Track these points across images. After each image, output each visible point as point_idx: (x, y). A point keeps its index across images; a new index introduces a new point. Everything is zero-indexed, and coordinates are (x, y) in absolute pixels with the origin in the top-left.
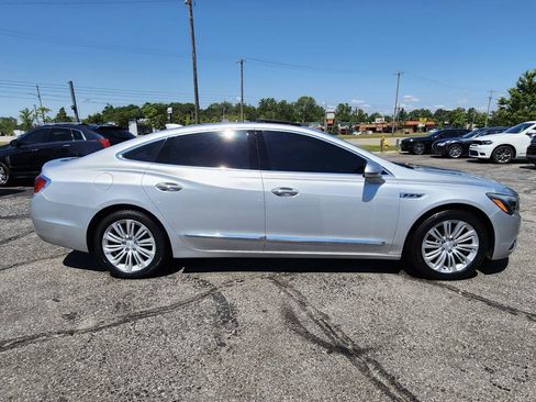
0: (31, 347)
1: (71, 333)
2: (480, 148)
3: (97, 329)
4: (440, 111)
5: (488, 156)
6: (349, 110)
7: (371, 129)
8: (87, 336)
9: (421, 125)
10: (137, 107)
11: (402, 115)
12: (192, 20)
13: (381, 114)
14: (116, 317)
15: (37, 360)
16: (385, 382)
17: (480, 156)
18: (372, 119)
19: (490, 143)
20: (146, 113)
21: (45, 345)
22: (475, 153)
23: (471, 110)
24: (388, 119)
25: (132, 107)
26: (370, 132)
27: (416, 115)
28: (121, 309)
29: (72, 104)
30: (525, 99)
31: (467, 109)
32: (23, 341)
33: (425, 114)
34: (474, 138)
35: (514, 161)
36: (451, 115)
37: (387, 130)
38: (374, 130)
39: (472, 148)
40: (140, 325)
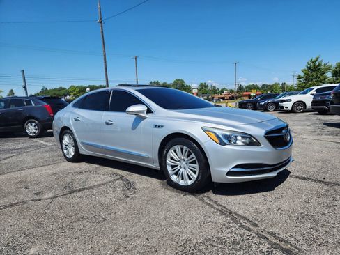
0: (17, 207)
1: (40, 200)
2: (284, 104)
3: (54, 197)
4: (264, 85)
5: (290, 109)
6: (207, 86)
7: (222, 98)
8: (49, 200)
9: (252, 94)
10: (64, 89)
11: (240, 89)
12: (102, 32)
13: (227, 88)
14: (65, 192)
15: (22, 211)
16: (211, 203)
17: (285, 109)
18: (222, 92)
19: (290, 100)
20: (71, 91)
21: (25, 206)
22: (282, 107)
23: (284, 84)
24: (232, 91)
25: (61, 89)
26: (221, 100)
27: (249, 88)
28: (68, 188)
29: (24, 84)
30: (312, 75)
31: (281, 84)
32: (11, 205)
33: (255, 87)
34: (281, 99)
35: (305, 110)
36: (271, 87)
37: (232, 98)
38: (223, 98)
39: (280, 104)
40: (80, 194)
